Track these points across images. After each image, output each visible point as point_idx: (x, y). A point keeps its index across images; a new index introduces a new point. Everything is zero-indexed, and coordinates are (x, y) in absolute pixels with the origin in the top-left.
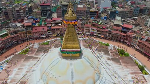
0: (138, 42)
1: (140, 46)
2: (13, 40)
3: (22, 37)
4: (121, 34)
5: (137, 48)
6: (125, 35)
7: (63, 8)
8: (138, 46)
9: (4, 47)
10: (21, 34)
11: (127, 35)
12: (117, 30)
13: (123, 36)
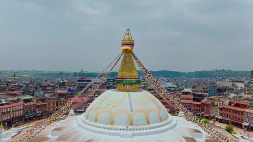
0: (219, 110)
1: (223, 115)
2: (37, 110)
3: (49, 109)
4: (194, 103)
5: (221, 117)
6: (199, 103)
7: (109, 84)
8: (221, 115)
9: (23, 116)
10: (49, 104)
11: (202, 103)
12: (187, 99)
13: (197, 105)
